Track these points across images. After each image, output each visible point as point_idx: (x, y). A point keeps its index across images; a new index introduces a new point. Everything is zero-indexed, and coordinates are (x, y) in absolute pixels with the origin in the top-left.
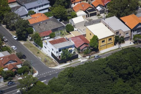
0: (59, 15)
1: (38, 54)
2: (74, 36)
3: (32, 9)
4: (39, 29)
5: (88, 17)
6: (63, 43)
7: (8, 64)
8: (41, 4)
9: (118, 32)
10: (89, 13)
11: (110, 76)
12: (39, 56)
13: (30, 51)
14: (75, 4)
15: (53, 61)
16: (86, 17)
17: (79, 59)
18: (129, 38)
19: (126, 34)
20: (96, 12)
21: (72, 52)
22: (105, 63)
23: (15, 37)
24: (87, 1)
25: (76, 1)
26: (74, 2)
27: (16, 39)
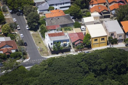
0: (73, 13)
1: (39, 44)
2: (75, 33)
3: (53, 5)
4: (51, 23)
5: (102, 18)
6: (60, 37)
7: (4, 48)
8: (62, 2)
9: (113, 34)
10: (103, 15)
12: (39, 45)
13: (34, 40)
14: (92, 6)
15: (48, 51)
16: (100, 18)
17: (71, 52)
18: (123, 41)
20: (110, 15)
21: (66, 45)
22: (81, 58)
24: (104, 5)
25: (94, 3)
26: (92, 4)
27: (27, 28)
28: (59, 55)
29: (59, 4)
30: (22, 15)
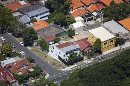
0: (60, 21)
1: (46, 58)
2: (77, 40)
3: (33, 17)
4: (43, 35)
8: (42, 12)
9: (118, 35)
10: (87, 18)
11: (119, 76)
12: (47, 60)
14: (72, 11)
15: (61, 64)
16: (84, 22)
18: (128, 40)
19: (126, 36)
21: (77, 54)
23: (22, 44)
25: (73, 8)
26: (72, 9)
27: (23, 45)
28: (75, 65)
29: (39, 15)
30: (5, 32)
